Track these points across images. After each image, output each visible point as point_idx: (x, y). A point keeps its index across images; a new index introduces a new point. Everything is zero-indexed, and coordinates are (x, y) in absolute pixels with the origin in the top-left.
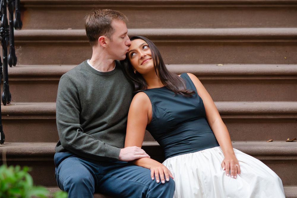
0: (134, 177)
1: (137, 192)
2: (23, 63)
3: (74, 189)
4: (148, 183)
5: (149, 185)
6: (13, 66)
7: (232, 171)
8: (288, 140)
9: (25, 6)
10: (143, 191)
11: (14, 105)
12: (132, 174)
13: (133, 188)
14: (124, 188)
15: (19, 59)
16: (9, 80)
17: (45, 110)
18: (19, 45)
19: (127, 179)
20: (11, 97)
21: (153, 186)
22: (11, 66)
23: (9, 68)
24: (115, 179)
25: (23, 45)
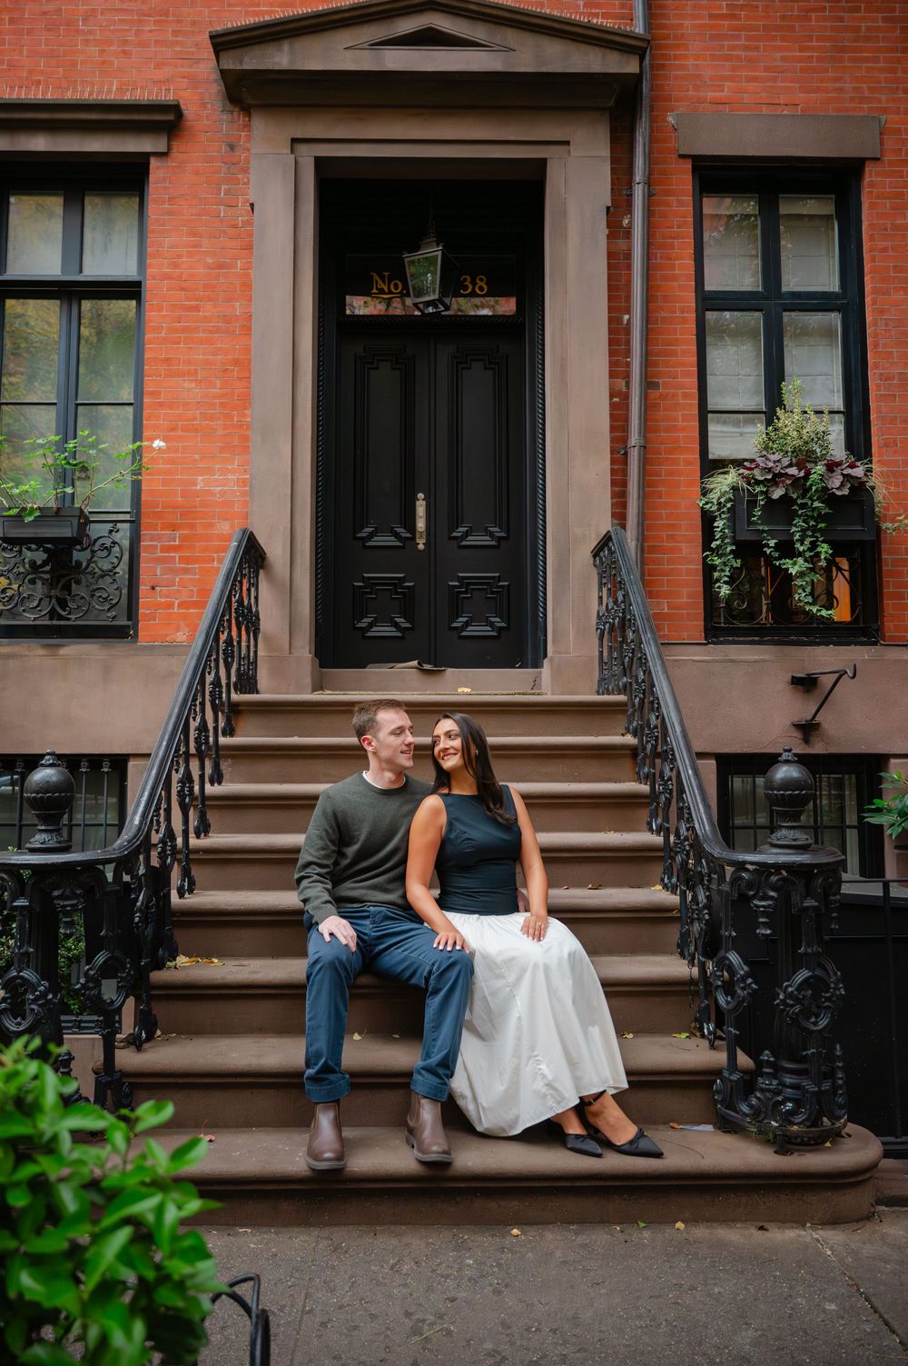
0: (416, 949)
1: (418, 974)
2: (232, 781)
3: (320, 974)
4: (432, 962)
5: (433, 964)
6: (216, 785)
7: (531, 931)
8: (590, 886)
9: (240, 708)
10: (425, 974)
11: (213, 837)
12: (414, 945)
13: (415, 967)
14: (401, 968)
15: (226, 775)
16: (207, 803)
17: (251, 845)
18: (227, 757)
19: (406, 953)
20: (209, 826)
21: (439, 968)
22: (212, 784)
23: (208, 786)
24: (392, 951)
25: (233, 757)
